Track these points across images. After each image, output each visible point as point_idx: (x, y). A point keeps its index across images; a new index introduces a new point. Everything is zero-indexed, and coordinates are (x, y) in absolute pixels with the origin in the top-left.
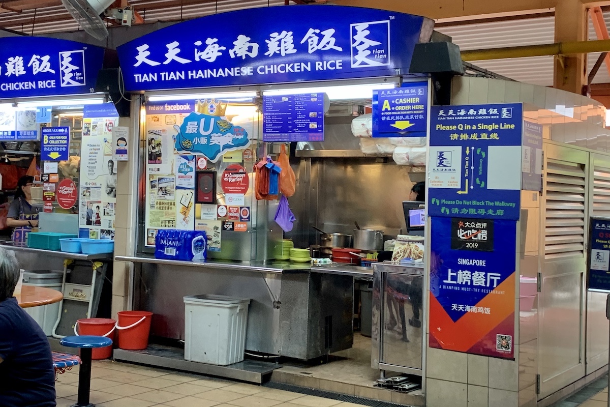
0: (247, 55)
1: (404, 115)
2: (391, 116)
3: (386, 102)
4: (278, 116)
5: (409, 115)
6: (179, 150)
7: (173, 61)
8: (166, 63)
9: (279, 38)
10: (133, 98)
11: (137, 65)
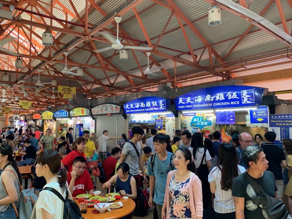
0: (210, 100)
1: (261, 117)
2: (256, 117)
3: (254, 113)
4: (220, 117)
5: (262, 117)
6: (192, 126)
7: (189, 102)
8: (187, 103)
9: (219, 95)
10: (179, 112)
11: (179, 103)
